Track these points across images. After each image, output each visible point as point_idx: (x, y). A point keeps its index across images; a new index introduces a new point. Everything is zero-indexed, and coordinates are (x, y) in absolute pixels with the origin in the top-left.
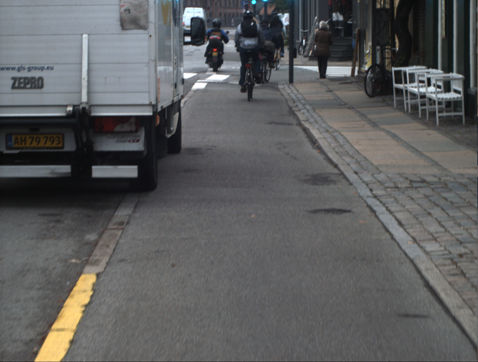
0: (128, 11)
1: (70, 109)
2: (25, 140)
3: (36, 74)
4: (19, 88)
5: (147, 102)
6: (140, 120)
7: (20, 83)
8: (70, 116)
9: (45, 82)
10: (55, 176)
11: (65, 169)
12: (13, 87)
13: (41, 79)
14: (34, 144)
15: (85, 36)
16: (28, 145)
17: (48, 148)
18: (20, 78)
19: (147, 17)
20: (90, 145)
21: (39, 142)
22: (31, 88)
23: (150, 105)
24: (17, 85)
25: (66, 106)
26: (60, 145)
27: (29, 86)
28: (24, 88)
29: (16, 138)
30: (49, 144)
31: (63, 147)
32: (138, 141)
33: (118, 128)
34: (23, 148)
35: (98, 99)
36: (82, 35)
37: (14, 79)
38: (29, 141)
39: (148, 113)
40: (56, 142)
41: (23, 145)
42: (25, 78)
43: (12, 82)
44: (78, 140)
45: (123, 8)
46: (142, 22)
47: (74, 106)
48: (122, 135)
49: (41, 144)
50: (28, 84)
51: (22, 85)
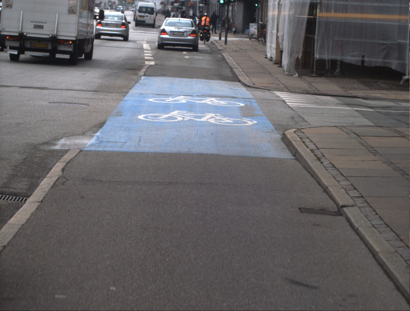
0: (71, 7)
1: (51, 36)
2: (36, 44)
3: (41, 24)
4: (36, 28)
5: (74, 36)
7: (36, 27)
9: (44, 27)
10: (44, 56)
11: (47, 54)
12: (34, 28)
13: (43, 26)
14: (39, 46)
15: (57, 14)
16: (37, 46)
17: (43, 47)
18: (36, 25)
21: (40, 46)
22: (40, 28)
23: (75, 37)
24: (35, 27)
25: (50, 35)
26: (47, 47)
27: (39, 28)
28: (38, 28)
29: (33, 44)
30: (43, 46)
32: (71, 48)
34: (35, 47)
36: (56, 13)
37: (35, 25)
38: (37, 45)
40: (46, 46)
41: (35, 46)
42: (38, 25)
43: (33, 26)
44: (52, 46)
45: (70, 7)
46: (75, 11)
47: (52, 35)
49: (41, 46)
50: (39, 27)
51: (37, 27)
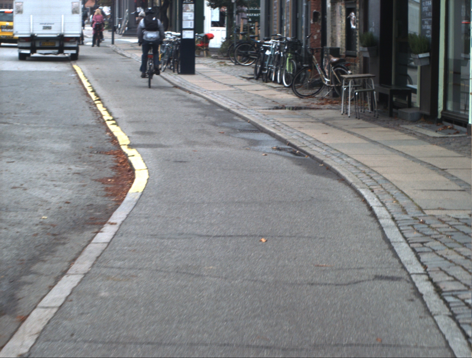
6: (76, 39)
8: (59, 37)
19: (79, 10)
20: (63, 45)
31: (55, 46)
33: (71, 40)
35: (66, 32)
39: (79, 36)
48: (71, 42)
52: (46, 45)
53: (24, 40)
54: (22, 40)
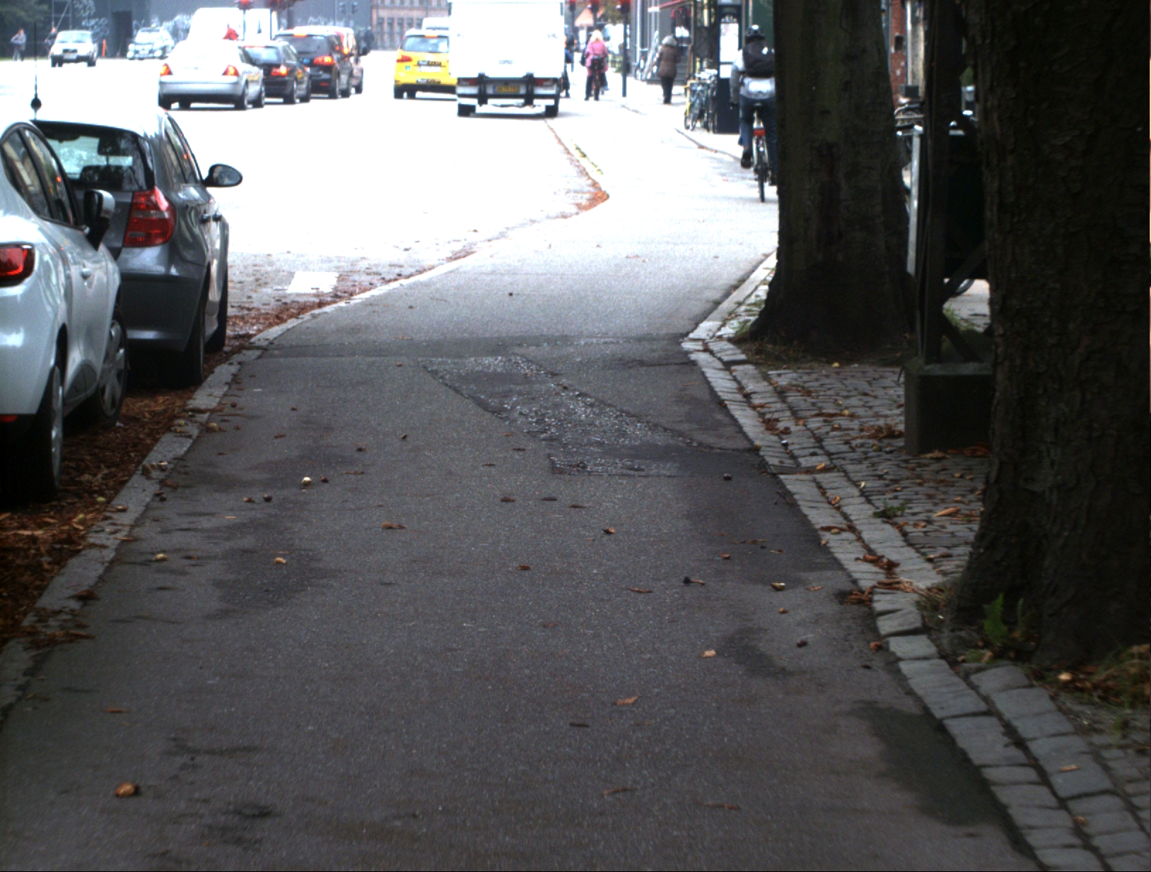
8: (525, 77)
20: (532, 90)
31: (519, 92)
33: (545, 83)
35: (537, 70)
48: (546, 87)
52: (504, 90)
53: (467, 83)
54: (464, 83)
